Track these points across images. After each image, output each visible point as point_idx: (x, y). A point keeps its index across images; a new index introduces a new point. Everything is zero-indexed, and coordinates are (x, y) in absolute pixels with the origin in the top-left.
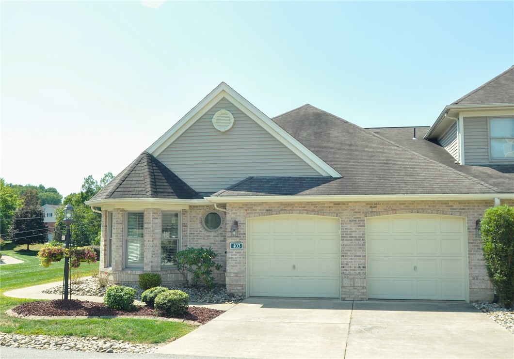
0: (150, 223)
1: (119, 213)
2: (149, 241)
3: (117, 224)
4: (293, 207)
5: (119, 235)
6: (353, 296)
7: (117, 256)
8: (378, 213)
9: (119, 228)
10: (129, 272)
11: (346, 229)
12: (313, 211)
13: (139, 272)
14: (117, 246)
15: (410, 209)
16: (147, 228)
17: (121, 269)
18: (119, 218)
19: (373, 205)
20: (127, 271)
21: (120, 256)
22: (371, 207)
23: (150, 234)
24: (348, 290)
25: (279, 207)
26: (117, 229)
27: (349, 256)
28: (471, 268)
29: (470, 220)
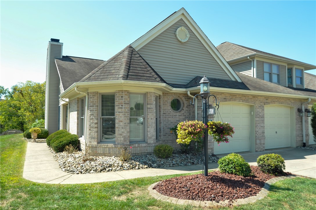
0: (152, 104)
1: (126, 95)
2: (151, 119)
3: (125, 103)
4: (236, 98)
5: (126, 114)
6: (260, 149)
7: (125, 132)
8: (268, 103)
9: (127, 108)
10: (137, 145)
11: (257, 111)
12: (244, 100)
13: (145, 144)
14: (125, 123)
15: (279, 102)
16: (150, 108)
17: (129, 143)
18: (126, 99)
19: (267, 98)
20: (134, 145)
21: (128, 132)
22: (266, 99)
23: (152, 113)
24: (258, 146)
25: (230, 97)
26: (124, 108)
27: (258, 127)
28: (296, 131)
29: (296, 108)
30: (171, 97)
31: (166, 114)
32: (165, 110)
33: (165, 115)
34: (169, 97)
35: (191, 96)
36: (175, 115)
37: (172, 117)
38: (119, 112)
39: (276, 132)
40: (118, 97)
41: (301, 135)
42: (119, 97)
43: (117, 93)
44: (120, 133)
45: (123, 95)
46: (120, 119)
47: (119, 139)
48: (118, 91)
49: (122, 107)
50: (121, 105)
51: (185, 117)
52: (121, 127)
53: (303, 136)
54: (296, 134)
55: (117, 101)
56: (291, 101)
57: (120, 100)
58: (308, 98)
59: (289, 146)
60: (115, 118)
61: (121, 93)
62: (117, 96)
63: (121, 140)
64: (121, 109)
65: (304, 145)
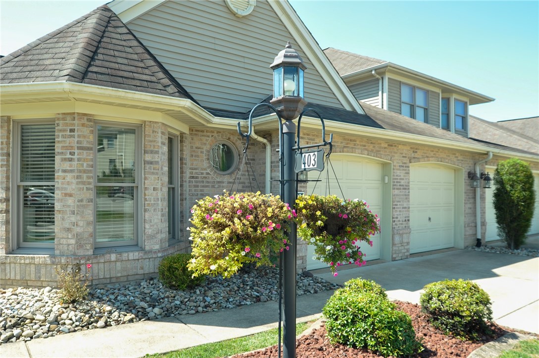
0: (157, 152)
1: (83, 125)
2: (154, 189)
3: (79, 148)
4: (355, 145)
5: (85, 175)
6: (400, 255)
7: (81, 223)
8: (417, 159)
9: (85, 160)
10: (113, 257)
11: (397, 176)
12: (372, 151)
13: (136, 254)
14: (81, 201)
15: (437, 157)
16: (151, 163)
17: (91, 252)
18: (84, 137)
19: (415, 147)
20: (107, 257)
21: (88, 224)
22: (414, 152)
23: (157, 174)
24: (397, 248)
25: (342, 143)
26: (79, 160)
27: (398, 208)
28: (465, 217)
29: (465, 172)
30: (210, 139)
31: (197, 178)
32: (195, 169)
33: (196, 182)
34: (204, 139)
35: (255, 136)
36: (219, 182)
37: (213, 187)
38: (64, 171)
39: (430, 219)
40: (61, 131)
41: (473, 225)
42: (64, 131)
43: (58, 119)
44: (67, 226)
45: (74, 125)
46: (66, 189)
47: (64, 241)
48: (61, 116)
49: (70, 156)
50: (68, 151)
51: (243, 187)
52: (68, 209)
53: (476, 226)
54: (465, 222)
55: (58, 142)
56: (457, 157)
57: (68, 140)
58: (488, 152)
59: (452, 245)
60: (54, 186)
61: (69, 120)
62: (60, 128)
63: (69, 245)
64: (68, 163)
65: (479, 243)
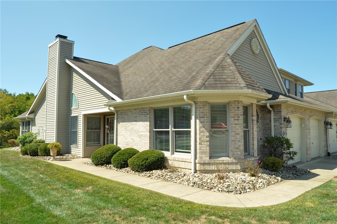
1: (241, 105)
5: (242, 126)
6: (309, 159)
8: (312, 116)
11: (307, 124)
14: (241, 136)
17: (244, 157)
18: (241, 110)
20: (247, 159)
21: (243, 146)
22: (311, 113)
24: (308, 156)
26: (241, 120)
28: (324, 142)
29: (323, 121)
35: (270, 108)
38: (235, 124)
39: (312, 143)
40: (233, 108)
41: (326, 146)
42: (235, 108)
43: (232, 103)
44: (237, 147)
45: (239, 105)
46: (236, 131)
47: (236, 153)
48: (233, 102)
49: (238, 118)
50: (237, 116)
51: (260, 129)
52: (237, 140)
53: (327, 147)
54: (324, 144)
55: (232, 112)
56: (321, 115)
57: (236, 112)
58: (332, 112)
59: (318, 156)
60: (228, 130)
61: (236, 104)
62: (233, 106)
63: (238, 154)
64: (237, 121)
65: (329, 154)
